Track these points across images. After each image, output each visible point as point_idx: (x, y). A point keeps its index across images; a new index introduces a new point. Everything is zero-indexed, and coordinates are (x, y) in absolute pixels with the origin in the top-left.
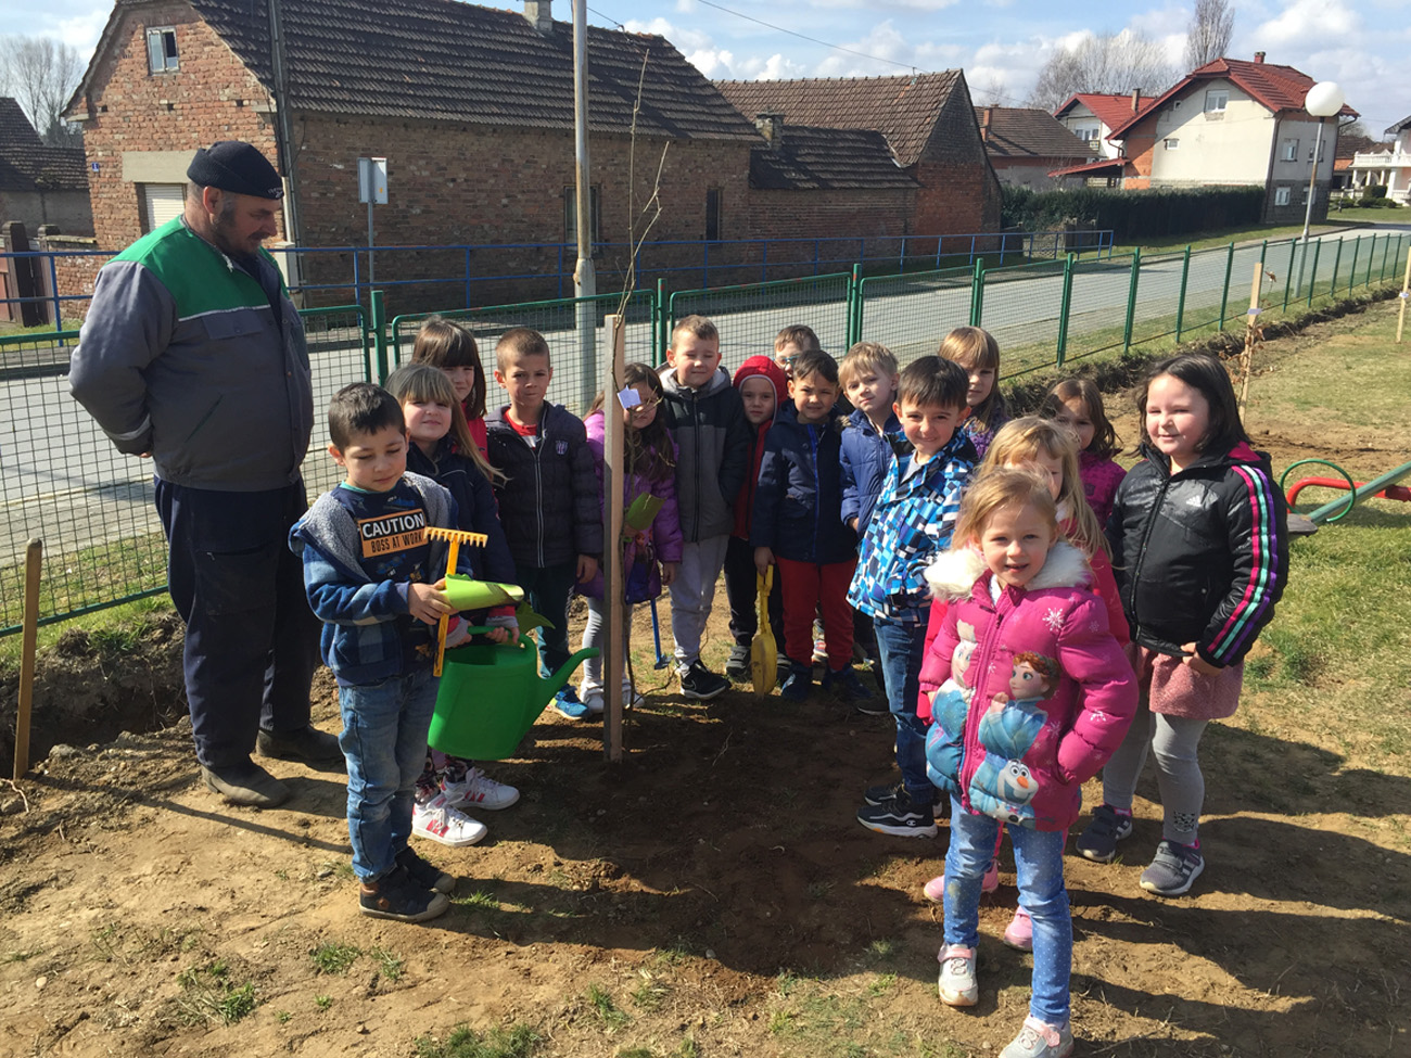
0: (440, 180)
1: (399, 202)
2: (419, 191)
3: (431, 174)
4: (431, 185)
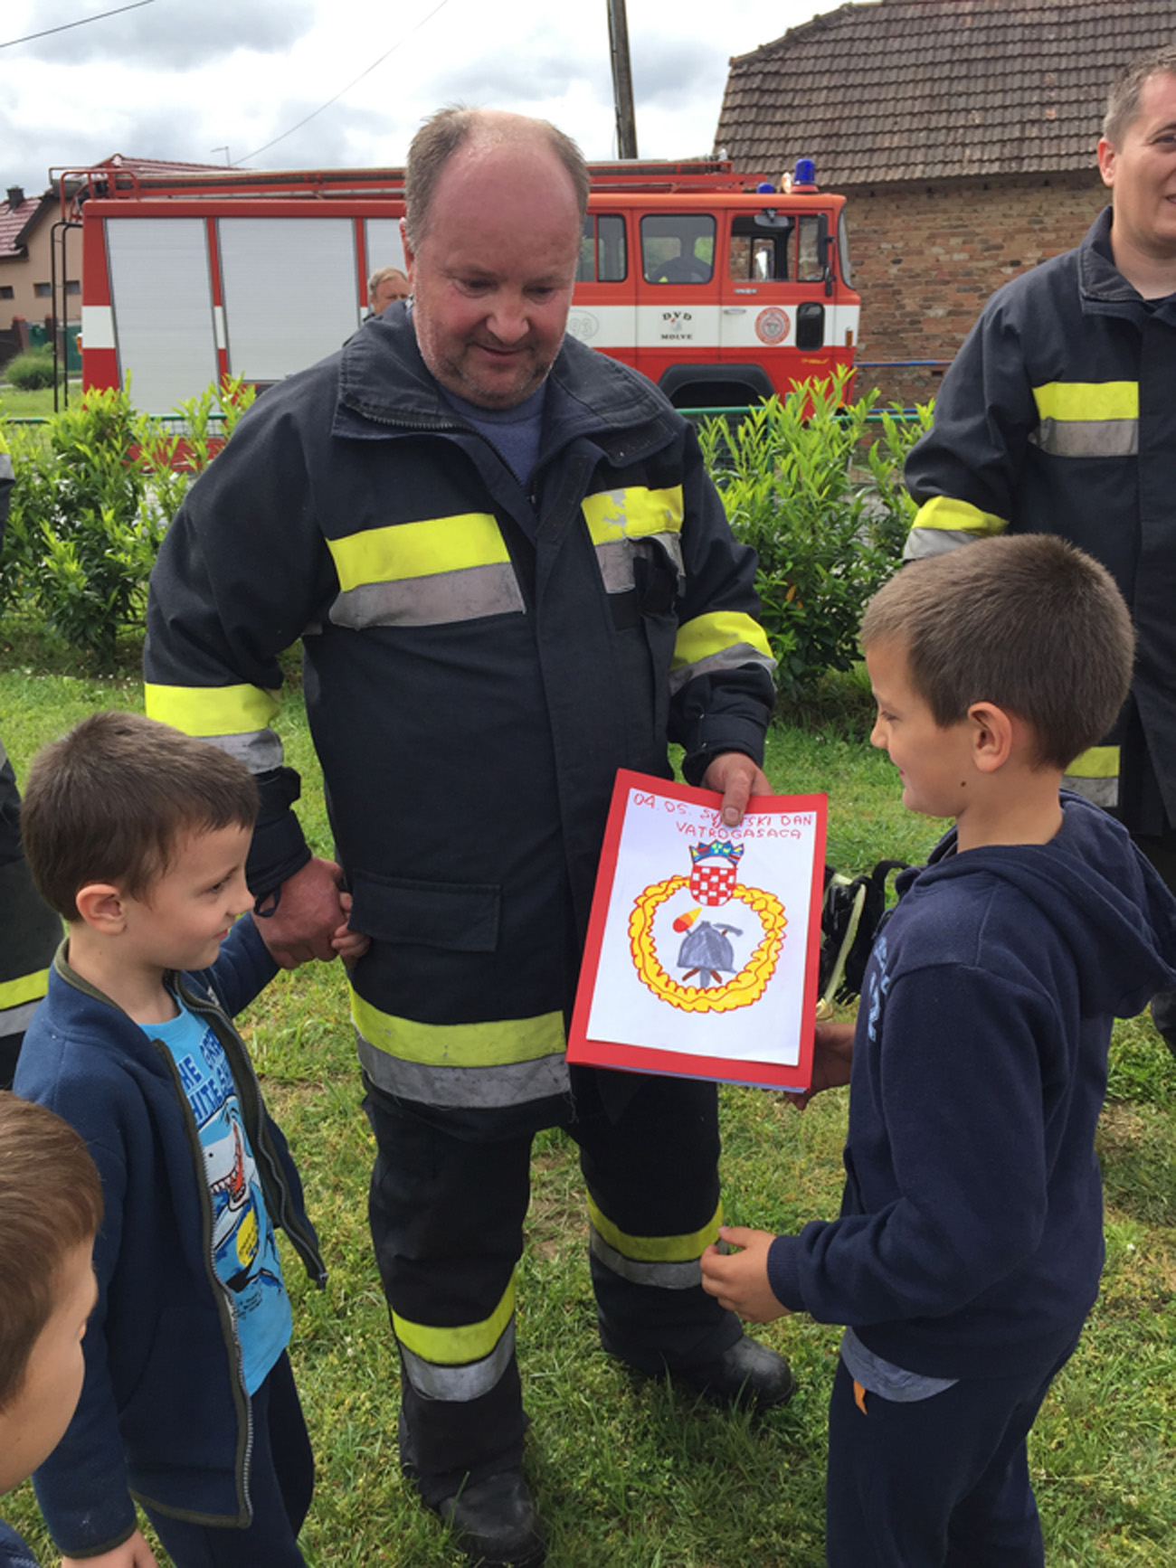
0: (987, 264)
1: (906, 301)
2: (948, 283)
3: (971, 258)
4: (969, 274)
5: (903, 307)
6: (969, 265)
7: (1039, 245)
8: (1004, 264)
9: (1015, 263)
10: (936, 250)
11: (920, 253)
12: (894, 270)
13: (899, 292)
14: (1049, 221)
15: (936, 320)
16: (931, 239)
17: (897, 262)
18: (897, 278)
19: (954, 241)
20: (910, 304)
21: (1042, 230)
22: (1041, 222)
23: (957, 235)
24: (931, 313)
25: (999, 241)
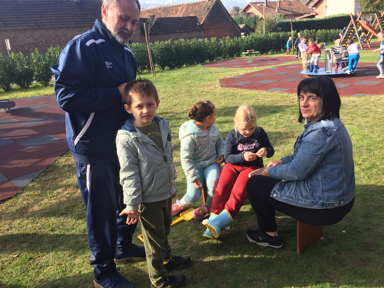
0: (37, 42)
2: (31, 45)
3: (34, 41)
4: (35, 43)
7: (44, 39)
9: (41, 42)
10: (28, 40)
16: (27, 38)
17: (23, 42)
18: (23, 44)
21: (44, 36)
22: (44, 35)
23: (31, 37)
25: (38, 38)
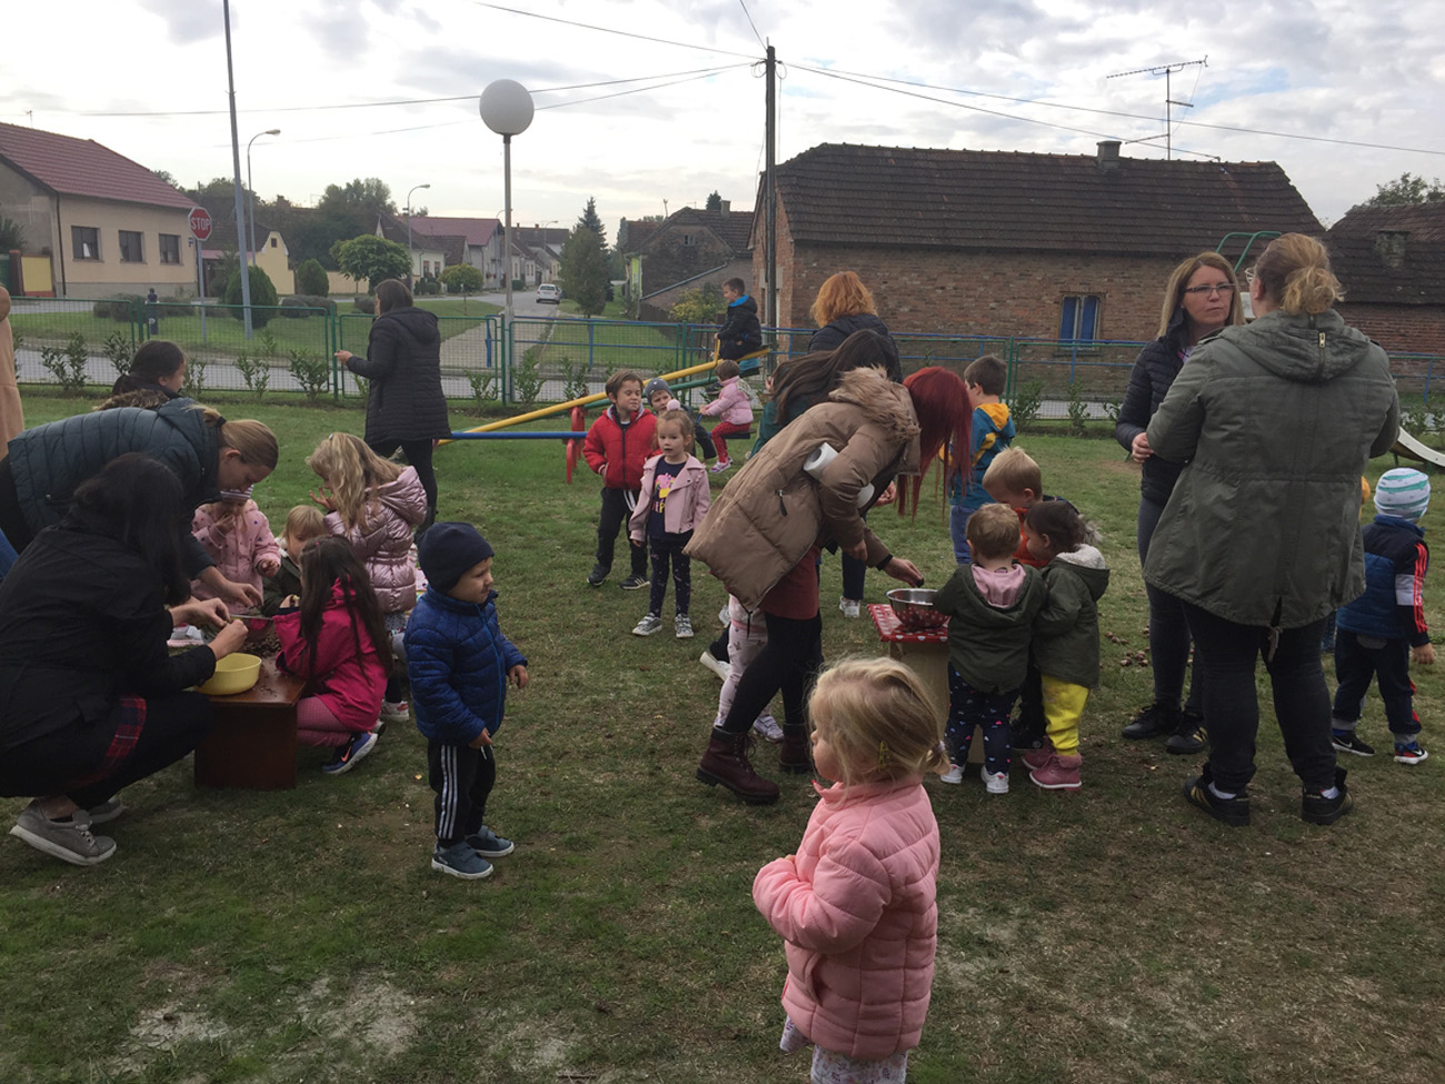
0: (930, 288)
1: (890, 303)
2: (909, 296)
3: (922, 284)
4: (920, 291)
5: (886, 305)
6: (922, 287)
7: (955, 280)
8: (937, 288)
9: (943, 288)
10: (905, 278)
11: (897, 279)
12: (883, 287)
13: (885, 298)
14: (959, 269)
15: (904, 314)
16: (902, 273)
19: (913, 275)
20: (891, 305)
21: (955, 273)
23: (915, 272)
24: (902, 310)
25: (935, 276)
